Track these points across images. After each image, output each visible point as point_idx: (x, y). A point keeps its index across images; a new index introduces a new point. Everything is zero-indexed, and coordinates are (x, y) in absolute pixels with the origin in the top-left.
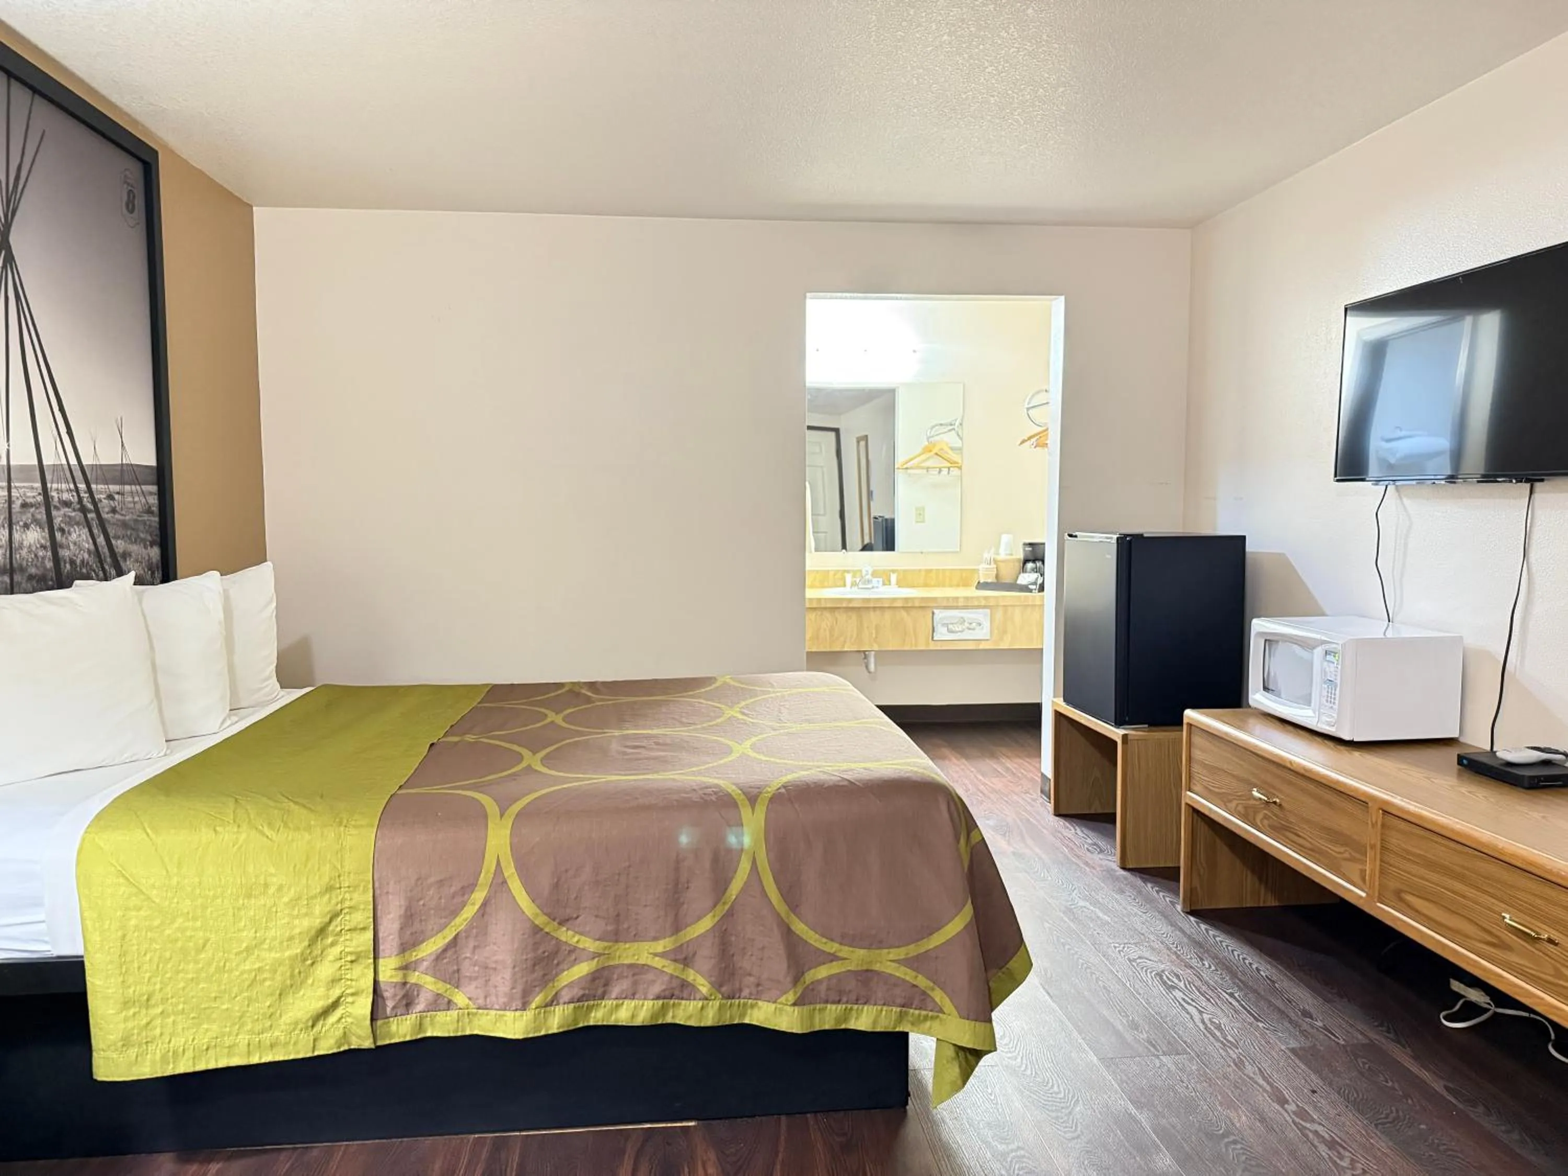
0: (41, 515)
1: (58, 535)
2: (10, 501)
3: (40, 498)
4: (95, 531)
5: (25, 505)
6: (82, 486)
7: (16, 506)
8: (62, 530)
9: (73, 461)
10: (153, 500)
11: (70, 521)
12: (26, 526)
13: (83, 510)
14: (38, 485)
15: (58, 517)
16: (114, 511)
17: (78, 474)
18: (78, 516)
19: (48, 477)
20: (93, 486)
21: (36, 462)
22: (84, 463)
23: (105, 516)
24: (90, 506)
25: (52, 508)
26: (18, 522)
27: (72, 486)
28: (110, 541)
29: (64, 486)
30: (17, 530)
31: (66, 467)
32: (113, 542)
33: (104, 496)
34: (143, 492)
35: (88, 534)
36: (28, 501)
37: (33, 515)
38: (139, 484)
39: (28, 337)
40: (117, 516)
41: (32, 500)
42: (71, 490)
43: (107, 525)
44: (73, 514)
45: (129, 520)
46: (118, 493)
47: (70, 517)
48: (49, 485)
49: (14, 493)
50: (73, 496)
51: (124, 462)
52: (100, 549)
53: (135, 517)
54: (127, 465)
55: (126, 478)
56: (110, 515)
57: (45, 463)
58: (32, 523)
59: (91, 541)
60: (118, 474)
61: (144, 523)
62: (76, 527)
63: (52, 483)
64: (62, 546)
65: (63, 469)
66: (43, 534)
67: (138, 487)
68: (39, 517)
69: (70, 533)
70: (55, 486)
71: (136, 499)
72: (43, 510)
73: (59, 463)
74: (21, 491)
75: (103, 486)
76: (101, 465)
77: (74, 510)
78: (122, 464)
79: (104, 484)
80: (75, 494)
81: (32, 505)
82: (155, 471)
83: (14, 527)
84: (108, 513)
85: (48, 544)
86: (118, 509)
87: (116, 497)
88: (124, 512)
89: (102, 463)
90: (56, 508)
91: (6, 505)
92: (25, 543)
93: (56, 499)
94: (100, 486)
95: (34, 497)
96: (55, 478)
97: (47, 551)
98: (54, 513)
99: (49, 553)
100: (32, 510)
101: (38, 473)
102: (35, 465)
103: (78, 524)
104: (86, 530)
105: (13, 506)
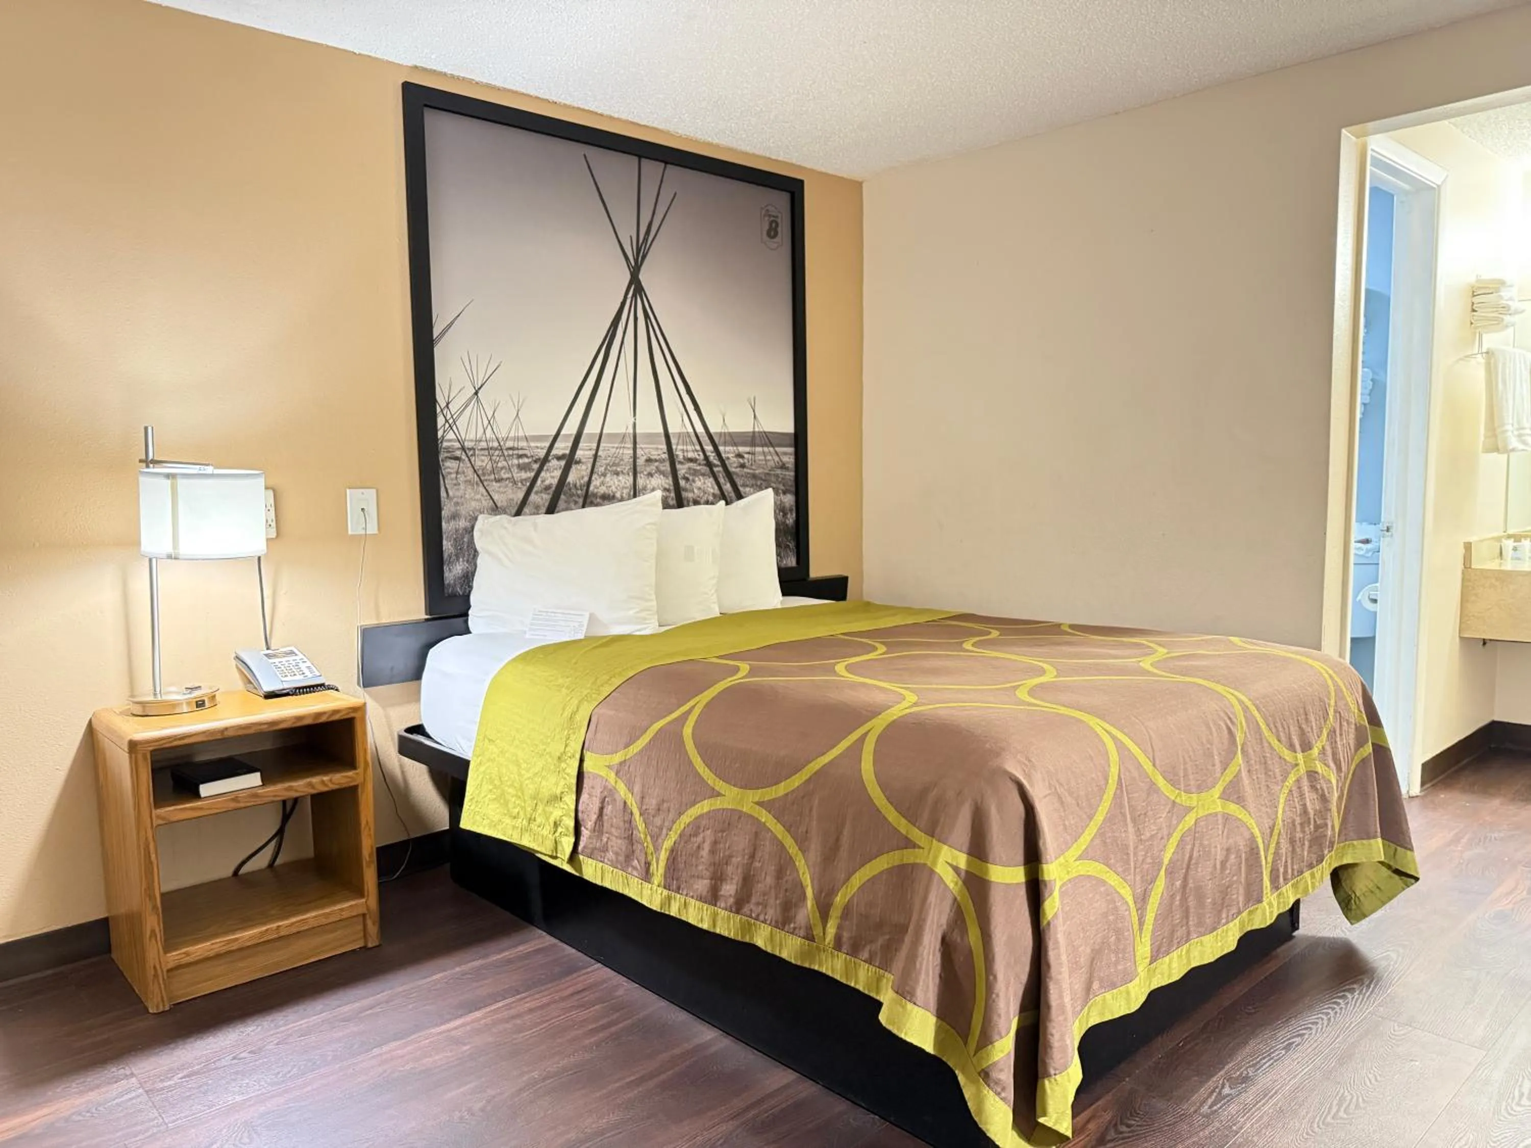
0: (667, 467)
1: (682, 483)
2: (635, 457)
3: (665, 456)
4: (722, 480)
5: (649, 460)
6: (709, 448)
7: (641, 461)
8: (687, 479)
9: (700, 429)
10: (790, 460)
11: (695, 473)
12: (650, 475)
13: (709, 464)
14: (664, 447)
15: (682, 470)
16: (743, 466)
17: (705, 439)
18: (705, 469)
19: (674, 441)
20: (721, 448)
21: (661, 430)
22: (712, 430)
23: (732, 470)
24: (716, 462)
25: (677, 463)
26: (642, 472)
27: (698, 448)
28: (738, 490)
29: (690, 448)
30: (641, 477)
31: (693, 434)
32: (741, 489)
33: (732, 455)
34: (776, 452)
35: (714, 482)
36: (652, 457)
37: (657, 467)
38: (773, 446)
39: (657, 344)
40: (745, 470)
41: (658, 458)
42: (697, 451)
43: (735, 477)
44: (698, 468)
45: (760, 473)
46: (749, 453)
47: (694, 470)
48: (674, 447)
49: (639, 452)
50: (699, 455)
51: (757, 430)
52: (726, 494)
53: (767, 471)
54: (759, 432)
55: (758, 441)
56: (738, 470)
57: (670, 431)
58: (656, 472)
59: (716, 487)
60: (750, 439)
61: (777, 476)
62: (701, 477)
63: (678, 444)
64: (686, 490)
65: (689, 436)
66: (667, 481)
67: (771, 449)
68: (662, 468)
69: (694, 481)
70: (680, 447)
71: (769, 457)
72: (668, 464)
73: (685, 431)
74: (646, 451)
75: (731, 448)
76: (730, 434)
77: (700, 464)
78: (754, 432)
79: (732, 446)
80: (701, 453)
81: (656, 461)
82: (793, 437)
83: (638, 475)
84: (736, 467)
85: (672, 488)
86: (747, 465)
87: (746, 456)
88: (754, 467)
89: (731, 430)
90: (680, 463)
91: (632, 460)
92: (649, 486)
93: (681, 457)
94: (728, 448)
95: (659, 455)
96: (681, 441)
97: (670, 493)
98: (678, 466)
99: (673, 495)
100: (657, 464)
101: (663, 439)
102: (661, 433)
103: (703, 475)
104: (712, 480)
105: (638, 460)
